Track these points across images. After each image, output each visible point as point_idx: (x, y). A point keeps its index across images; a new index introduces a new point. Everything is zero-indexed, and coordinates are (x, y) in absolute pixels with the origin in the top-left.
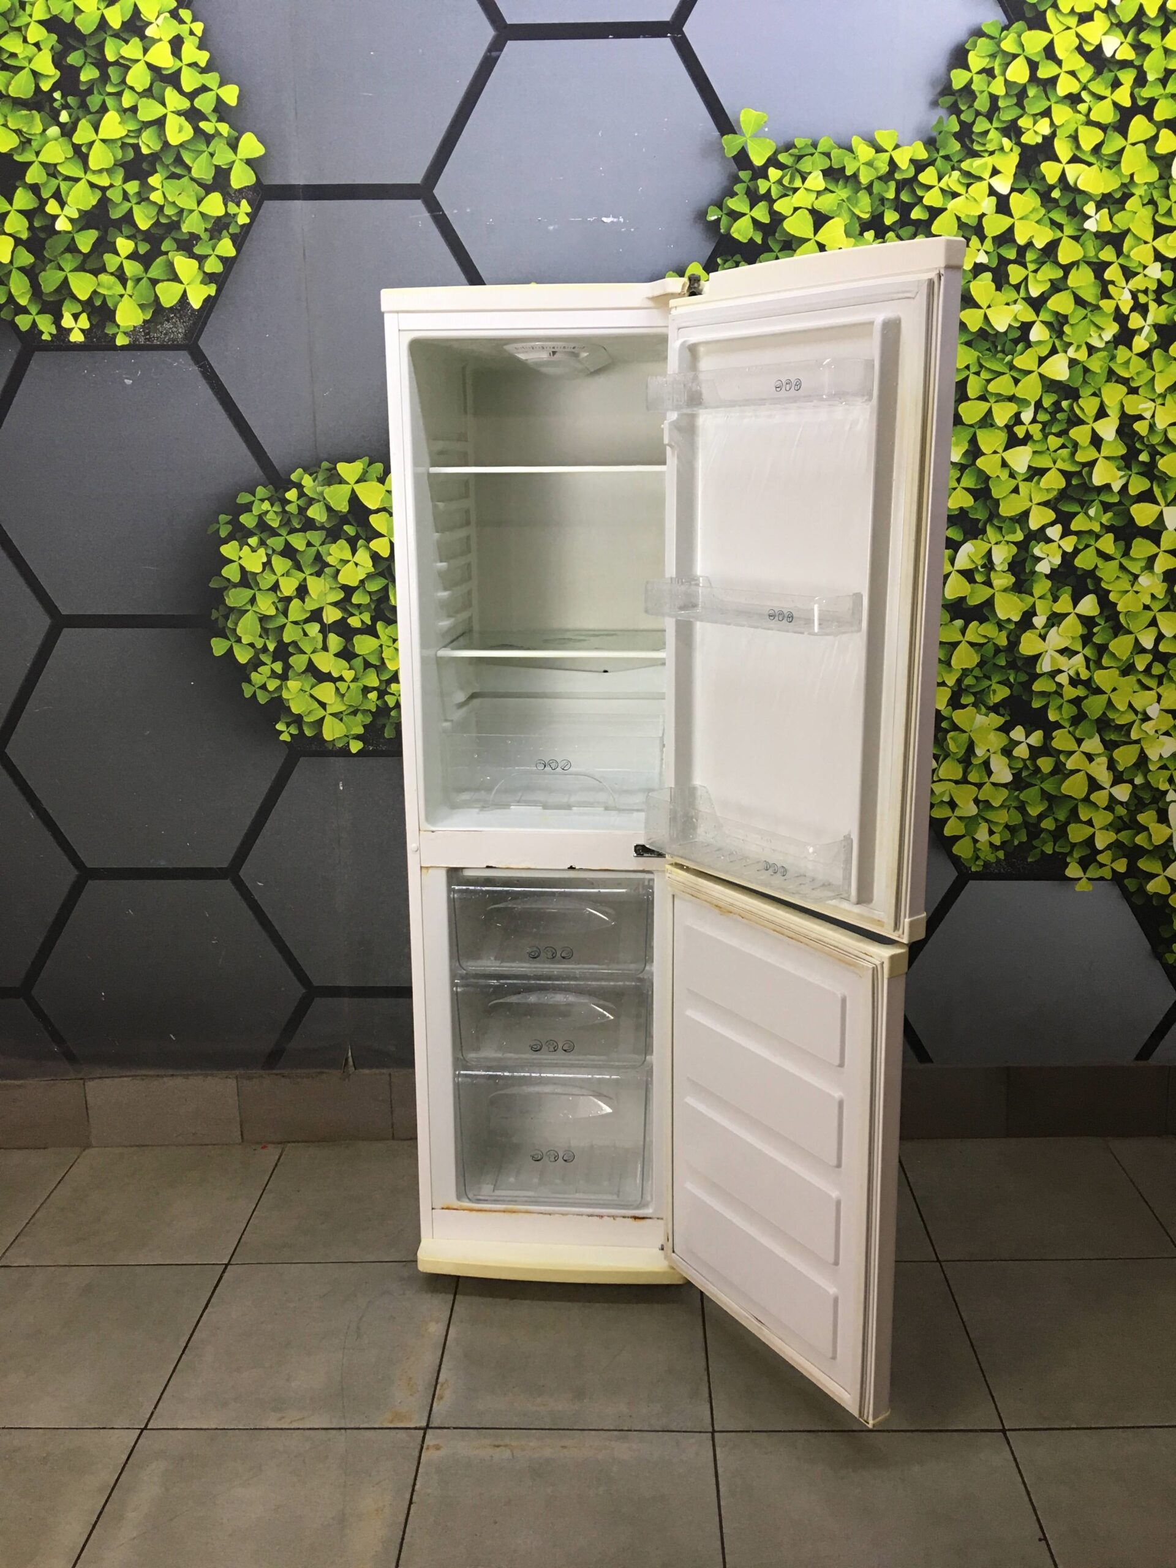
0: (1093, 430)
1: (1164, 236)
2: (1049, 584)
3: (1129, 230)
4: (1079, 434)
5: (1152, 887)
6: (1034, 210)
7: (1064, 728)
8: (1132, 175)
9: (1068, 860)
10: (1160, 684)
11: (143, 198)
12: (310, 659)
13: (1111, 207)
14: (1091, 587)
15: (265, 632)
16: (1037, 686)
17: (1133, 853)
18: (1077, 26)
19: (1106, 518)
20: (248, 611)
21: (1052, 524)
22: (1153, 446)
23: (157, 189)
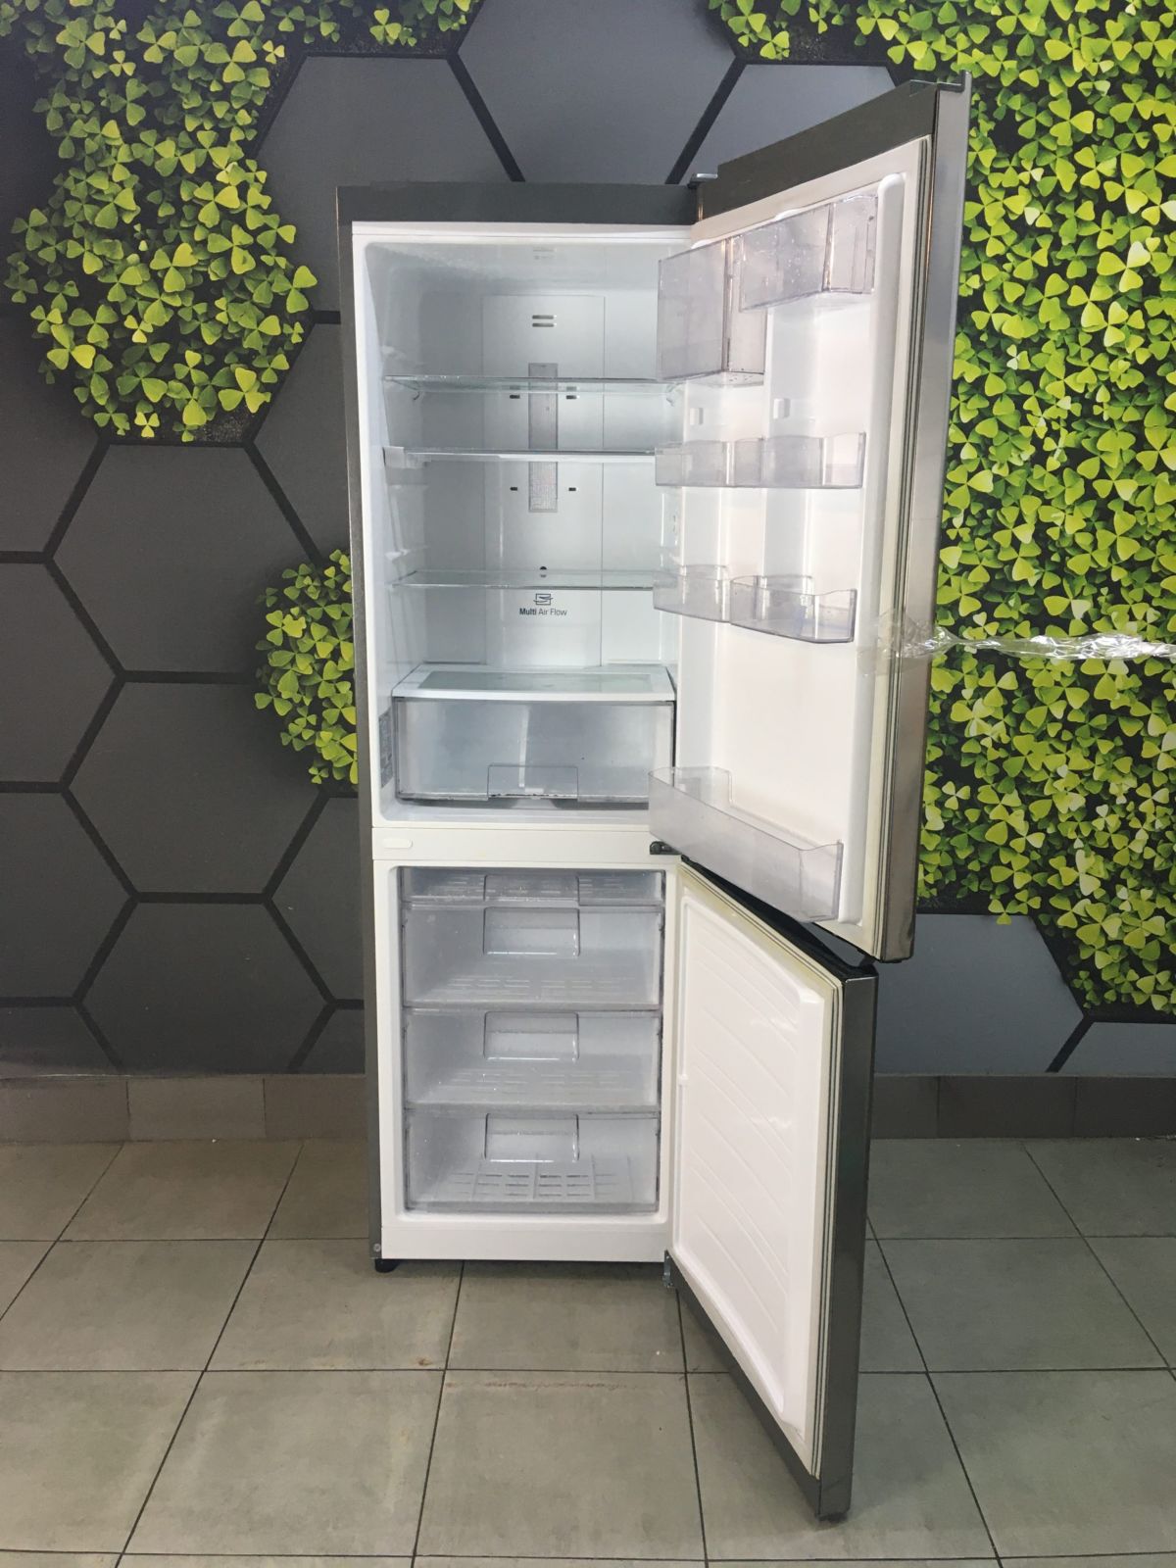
0: (1013, 535)
1: (1074, 374)
2: (975, 662)
3: (1044, 369)
4: (1002, 537)
5: (1061, 922)
6: (966, 351)
7: (986, 783)
8: (1048, 324)
9: (991, 897)
10: (1069, 748)
11: (210, 316)
12: (341, 714)
13: (1032, 350)
14: (1010, 664)
15: (302, 689)
16: (965, 749)
17: (1046, 892)
18: (1005, 198)
19: (1024, 608)
20: (287, 671)
21: (978, 612)
22: (1063, 548)
23: (222, 311)
